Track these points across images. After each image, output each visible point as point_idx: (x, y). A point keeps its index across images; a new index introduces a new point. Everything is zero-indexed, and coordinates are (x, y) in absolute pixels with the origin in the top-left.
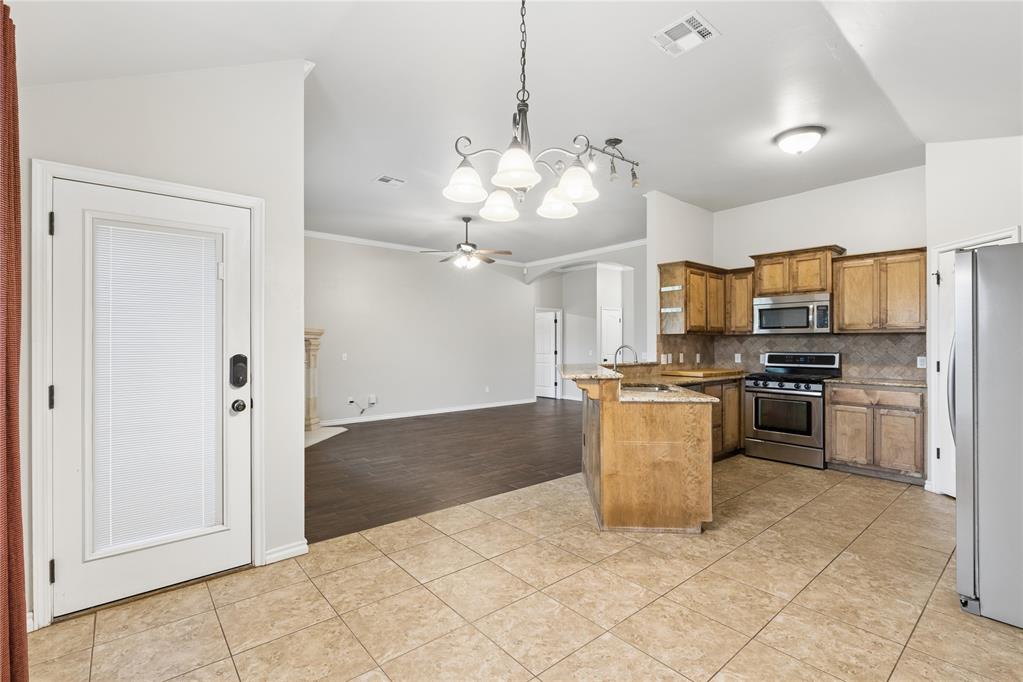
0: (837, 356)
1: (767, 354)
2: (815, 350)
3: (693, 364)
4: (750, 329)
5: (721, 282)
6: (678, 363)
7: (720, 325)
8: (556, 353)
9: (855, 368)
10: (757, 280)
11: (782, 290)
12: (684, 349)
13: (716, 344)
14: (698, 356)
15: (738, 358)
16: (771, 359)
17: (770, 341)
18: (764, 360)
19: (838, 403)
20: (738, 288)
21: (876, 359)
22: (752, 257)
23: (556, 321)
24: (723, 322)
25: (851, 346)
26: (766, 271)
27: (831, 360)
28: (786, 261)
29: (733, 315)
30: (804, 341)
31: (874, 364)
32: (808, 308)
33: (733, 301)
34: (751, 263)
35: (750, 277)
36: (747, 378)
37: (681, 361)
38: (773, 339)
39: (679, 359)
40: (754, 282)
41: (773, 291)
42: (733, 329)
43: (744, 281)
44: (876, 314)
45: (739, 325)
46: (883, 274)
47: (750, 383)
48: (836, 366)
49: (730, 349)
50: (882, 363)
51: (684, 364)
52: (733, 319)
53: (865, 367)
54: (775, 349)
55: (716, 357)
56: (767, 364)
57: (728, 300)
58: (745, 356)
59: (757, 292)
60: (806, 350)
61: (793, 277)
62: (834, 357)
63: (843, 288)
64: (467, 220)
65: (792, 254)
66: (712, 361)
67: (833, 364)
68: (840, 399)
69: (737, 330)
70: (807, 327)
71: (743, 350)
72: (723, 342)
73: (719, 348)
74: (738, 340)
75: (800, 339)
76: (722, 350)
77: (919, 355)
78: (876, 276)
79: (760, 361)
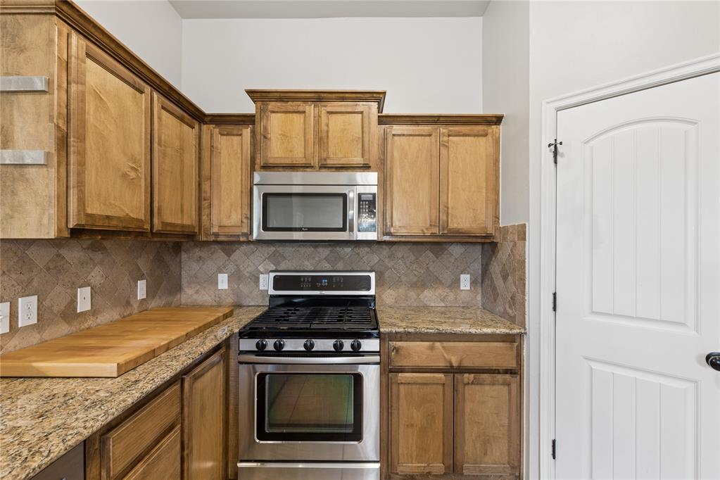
0: (372, 275)
1: (272, 275)
2: (340, 266)
3: (128, 303)
4: (245, 231)
5: (190, 133)
7: (189, 219)
9: (392, 292)
10: (258, 143)
11: (303, 161)
12: (96, 275)
13: (184, 256)
14: (141, 287)
15: (223, 282)
16: (279, 283)
17: (274, 254)
18: (266, 283)
19: (402, 370)
20: (224, 154)
21: (415, 279)
22: (250, 93)
24: (194, 214)
25: (387, 261)
26: (276, 122)
27: (366, 283)
28: (310, 109)
29: (215, 201)
30: (324, 252)
31: (413, 285)
32: (344, 196)
33: (215, 176)
34: (249, 107)
35: (247, 132)
36: (243, 334)
37: (84, 303)
38: (281, 249)
39: (73, 301)
40: (254, 143)
41: (288, 161)
42: (215, 230)
43: (236, 139)
44: (435, 212)
45: (225, 222)
46: (444, 151)
47: (248, 344)
48: (372, 292)
49: (210, 266)
50: (421, 285)
51: (94, 312)
52: (214, 211)
53: (402, 290)
54: (283, 266)
55: (184, 282)
56: (272, 292)
57: (205, 172)
58: (235, 277)
59: (259, 162)
60: (327, 266)
61: (321, 139)
62: (369, 278)
63: (392, 168)
65: (319, 97)
66: (178, 288)
67: (369, 288)
69: (222, 231)
70: (344, 229)
71: (231, 267)
72: (197, 252)
73: (190, 264)
74: (223, 250)
75: (320, 250)
76: (195, 266)
77: (462, 273)
78: (435, 153)
79: (258, 286)
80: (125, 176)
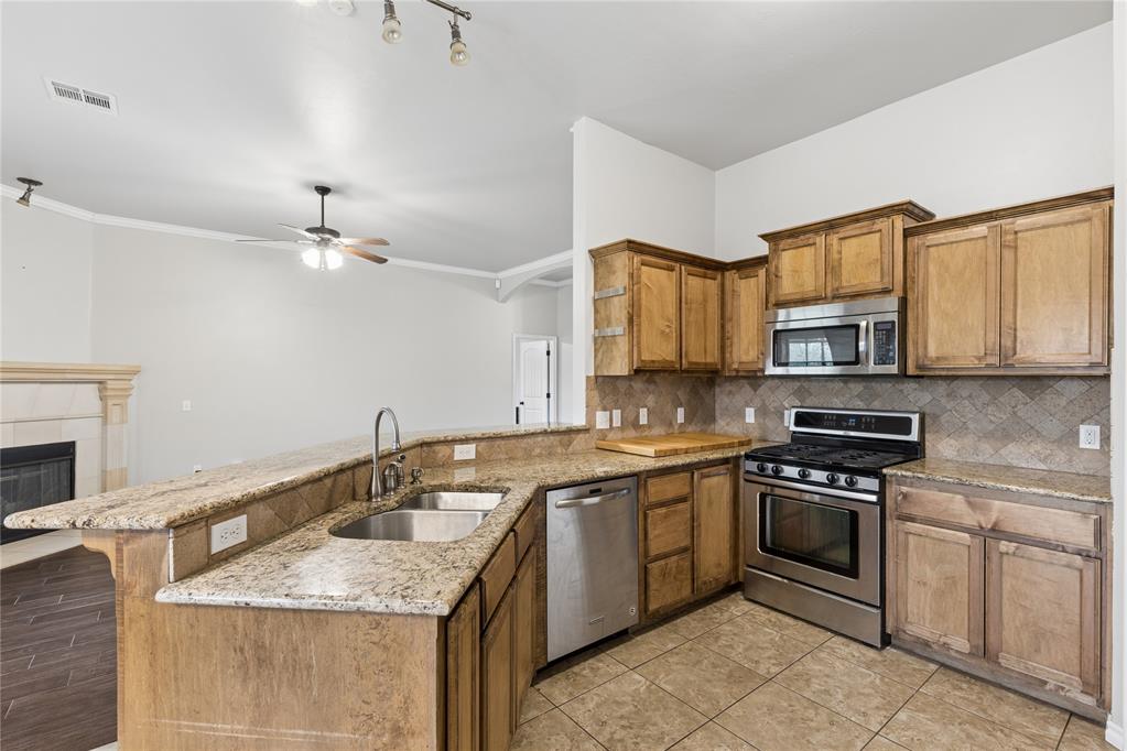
0: (915, 418)
1: (795, 410)
2: (876, 404)
3: (671, 424)
4: (761, 366)
5: (712, 286)
6: (636, 425)
7: (712, 357)
8: (548, 396)
9: (952, 442)
10: (772, 280)
11: (813, 294)
12: (651, 400)
13: (717, 390)
14: (681, 412)
15: (750, 415)
16: (801, 419)
17: (799, 389)
18: (789, 418)
19: (912, 519)
20: (743, 294)
21: (992, 427)
22: (763, 237)
23: (548, 353)
24: (717, 353)
25: (943, 401)
26: (787, 260)
27: (904, 426)
28: (820, 240)
29: (735, 340)
30: (857, 388)
31: (987, 435)
32: (857, 327)
33: (735, 318)
34: (763, 249)
35: (762, 272)
36: (748, 457)
37: (643, 420)
38: (806, 385)
39: (638, 416)
40: (768, 282)
41: (798, 297)
42: (735, 366)
43: (753, 280)
44: (993, 337)
45: (744, 359)
46: (1008, 255)
47: (752, 466)
48: (914, 437)
49: (738, 399)
50: (1004, 435)
51: (649, 426)
52: (735, 349)
53: (969, 440)
54: (808, 402)
55: (717, 414)
56: (793, 428)
57: (728, 314)
58: (762, 412)
59: (772, 300)
60: (861, 405)
61: (832, 268)
62: (910, 420)
63: (925, 288)
64: (323, 191)
65: (831, 226)
66: (711, 419)
67: (908, 432)
68: (915, 511)
69: (744, 367)
70: (857, 362)
71: (757, 401)
72: (728, 387)
73: (723, 398)
74: (751, 385)
75: (851, 385)
76: (726, 400)
77: (1083, 422)
78: (992, 258)
79: (783, 422)
80: (663, 332)
